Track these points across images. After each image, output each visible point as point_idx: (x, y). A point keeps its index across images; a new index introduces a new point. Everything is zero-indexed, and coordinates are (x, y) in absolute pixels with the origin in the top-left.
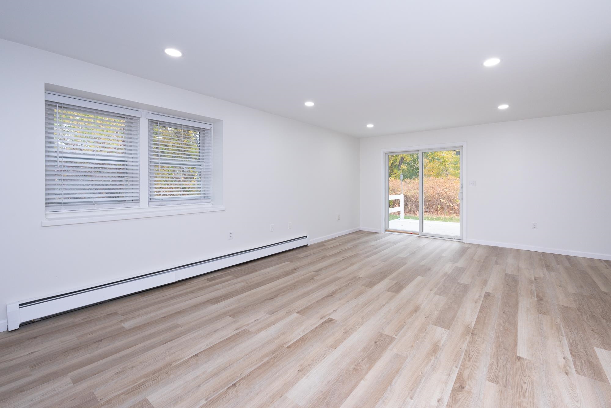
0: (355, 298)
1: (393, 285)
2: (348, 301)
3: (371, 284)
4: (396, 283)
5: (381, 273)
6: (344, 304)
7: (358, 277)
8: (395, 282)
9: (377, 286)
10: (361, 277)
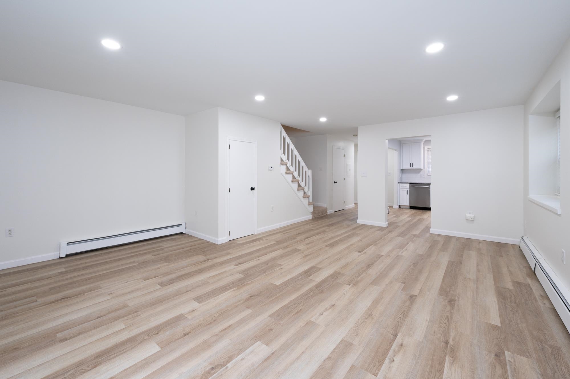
0: (348, 263)
1: (314, 273)
2: (353, 261)
3: (336, 275)
4: (310, 276)
5: (322, 292)
6: (355, 259)
7: (351, 285)
8: (310, 278)
9: (329, 273)
10: (347, 284)
